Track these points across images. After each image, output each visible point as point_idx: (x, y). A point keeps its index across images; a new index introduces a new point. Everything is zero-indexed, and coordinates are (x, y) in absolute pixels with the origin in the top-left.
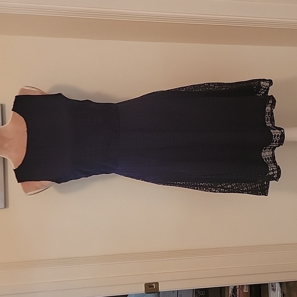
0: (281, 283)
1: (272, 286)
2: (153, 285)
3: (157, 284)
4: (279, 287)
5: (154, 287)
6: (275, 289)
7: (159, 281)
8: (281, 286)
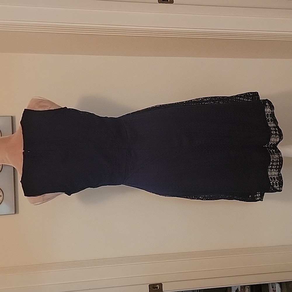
0: (280, 284)
1: (272, 288)
2: (157, 286)
3: (161, 285)
4: (279, 287)
5: (158, 288)
6: (276, 290)
8: (281, 287)
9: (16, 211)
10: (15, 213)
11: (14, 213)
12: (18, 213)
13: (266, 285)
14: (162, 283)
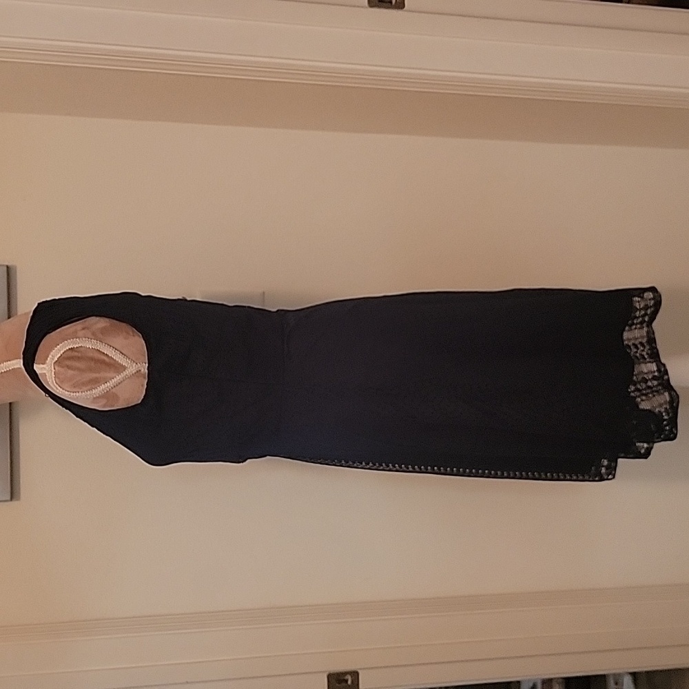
0: (634, 675)
1: (616, 684)
2: (346, 678)
3: (355, 674)
4: (630, 682)
5: (349, 682)
7: (361, 669)
8: (636, 683)
9: (13, 494)
10: (12, 499)
11: (9, 498)
12: (18, 499)
13: (601, 679)
14: (359, 671)
